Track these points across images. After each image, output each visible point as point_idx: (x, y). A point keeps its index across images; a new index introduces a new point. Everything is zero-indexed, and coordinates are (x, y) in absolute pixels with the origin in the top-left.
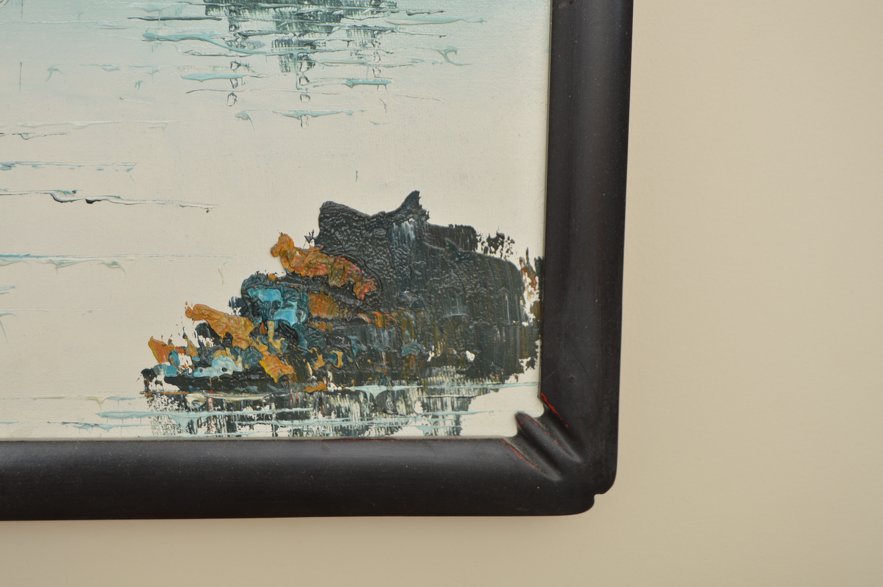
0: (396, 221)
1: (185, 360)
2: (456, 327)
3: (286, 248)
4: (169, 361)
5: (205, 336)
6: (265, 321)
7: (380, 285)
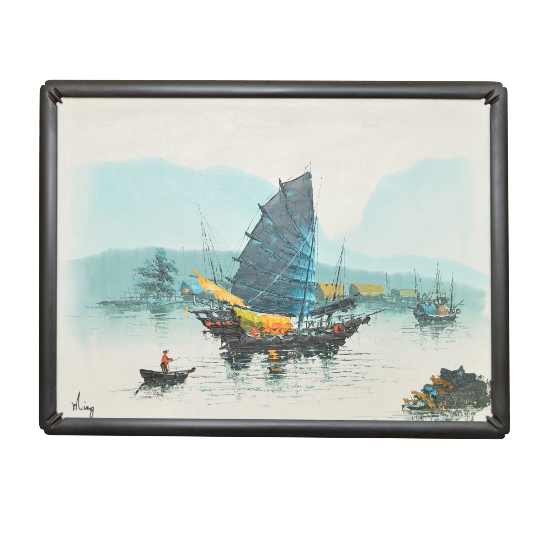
0: (458, 372)
1: (411, 403)
2: (472, 396)
3: (433, 378)
4: (408, 403)
5: (416, 398)
6: (429, 394)
7: (455, 386)
